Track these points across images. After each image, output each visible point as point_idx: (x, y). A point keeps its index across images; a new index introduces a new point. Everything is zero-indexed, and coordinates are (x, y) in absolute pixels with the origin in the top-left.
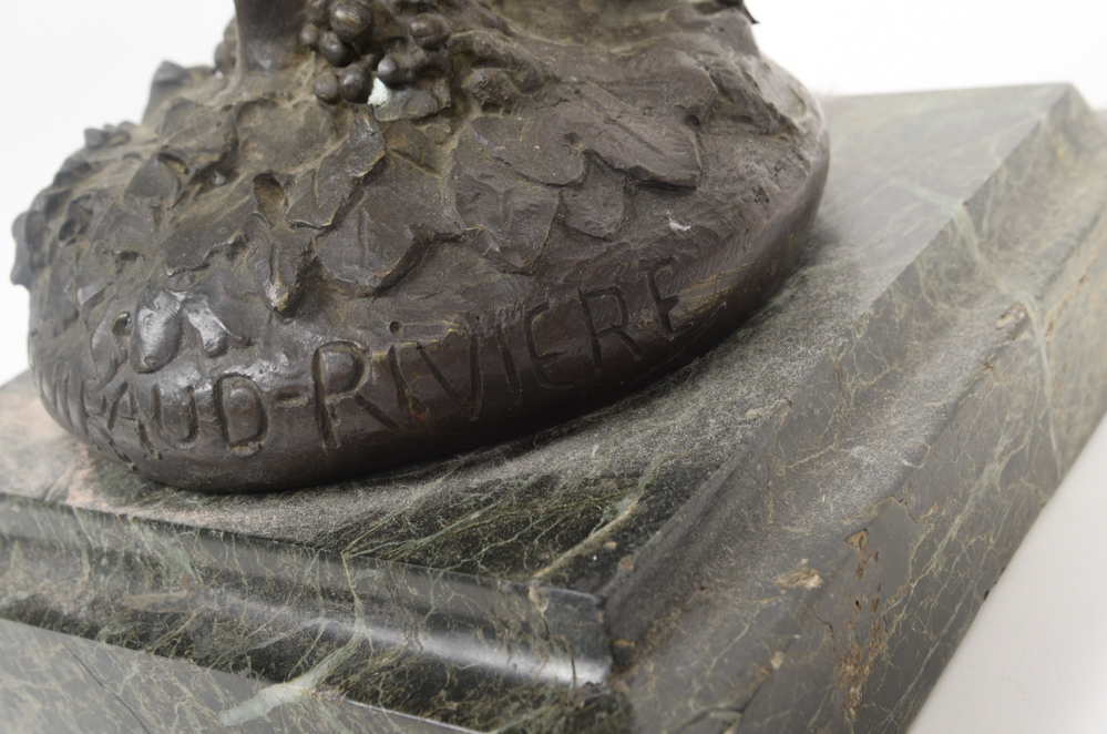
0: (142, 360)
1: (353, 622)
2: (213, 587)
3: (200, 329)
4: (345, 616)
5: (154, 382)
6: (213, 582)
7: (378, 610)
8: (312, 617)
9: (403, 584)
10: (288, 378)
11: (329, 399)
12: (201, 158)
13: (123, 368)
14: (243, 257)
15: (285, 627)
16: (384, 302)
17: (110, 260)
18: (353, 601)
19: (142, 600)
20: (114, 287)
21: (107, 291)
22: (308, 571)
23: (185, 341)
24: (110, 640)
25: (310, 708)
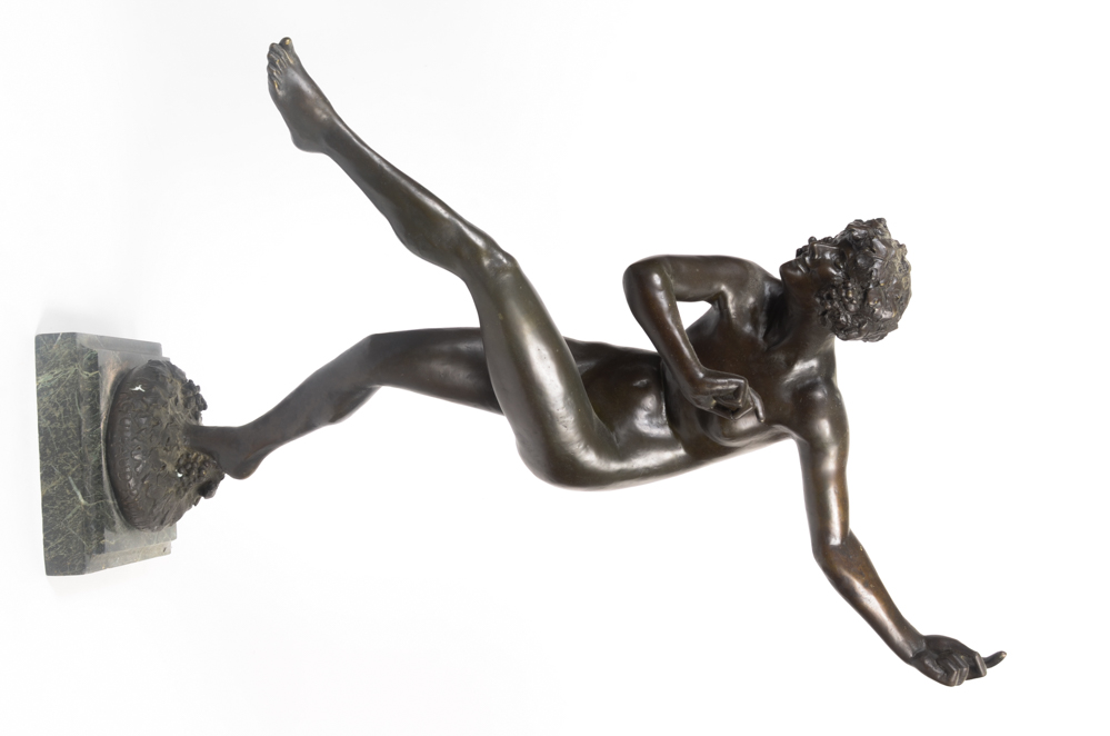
0: (133, 456)
3: (139, 468)
4: (93, 500)
5: (129, 459)
6: (93, 468)
7: (95, 508)
8: (92, 493)
11: (128, 492)
12: (169, 447)
13: (131, 449)
14: (152, 470)
15: (88, 489)
16: (145, 497)
17: (150, 435)
18: (95, 503)
19: (87, 450)
20: (145, 440)
21: (145, 438)
22: (99, 492)
23: (137, 462)
24: (80, 452)
25: (79, 503)
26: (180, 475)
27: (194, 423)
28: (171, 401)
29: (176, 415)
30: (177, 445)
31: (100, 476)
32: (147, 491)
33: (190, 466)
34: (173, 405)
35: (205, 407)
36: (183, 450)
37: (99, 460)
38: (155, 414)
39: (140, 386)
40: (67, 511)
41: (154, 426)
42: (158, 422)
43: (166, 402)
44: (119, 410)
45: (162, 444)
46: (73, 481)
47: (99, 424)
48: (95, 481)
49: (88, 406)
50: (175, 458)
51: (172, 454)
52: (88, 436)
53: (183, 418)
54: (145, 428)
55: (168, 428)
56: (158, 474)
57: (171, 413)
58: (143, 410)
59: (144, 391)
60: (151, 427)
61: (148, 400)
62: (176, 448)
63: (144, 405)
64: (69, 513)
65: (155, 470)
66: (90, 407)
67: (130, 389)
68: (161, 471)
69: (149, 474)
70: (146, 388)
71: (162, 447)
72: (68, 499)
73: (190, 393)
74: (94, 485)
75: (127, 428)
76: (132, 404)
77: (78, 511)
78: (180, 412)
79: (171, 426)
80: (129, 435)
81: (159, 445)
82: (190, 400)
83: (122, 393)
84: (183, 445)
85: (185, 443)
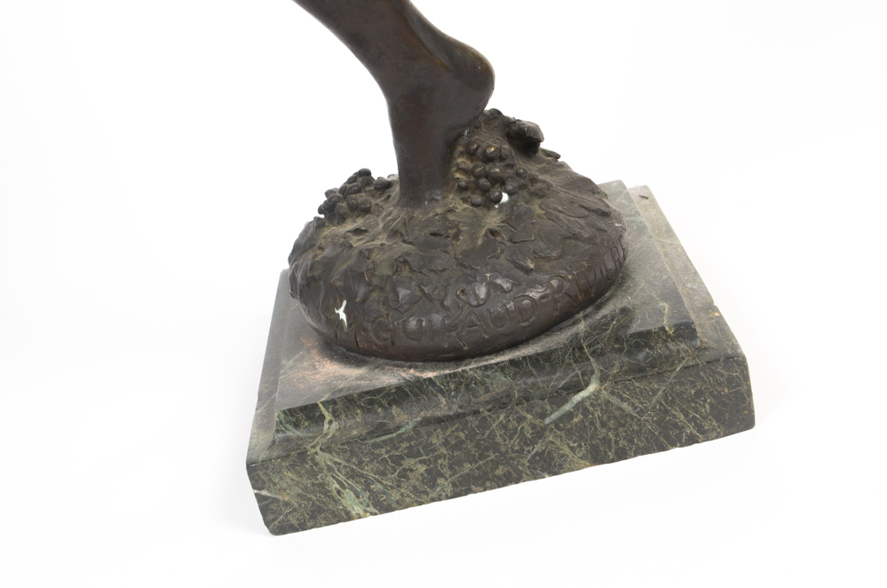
0: (480, 301)
1: (592, 366)
2: (519, 380)
3: (502, 284)
4: (587, 366)
5: (486, 308)
6: (518, 378)
7: (602, 358)
8: (572, 372)
10: (543, 292)
11: (556, 296)
12: (450, 231)
13: (465, 308)
14: (503, 257)
15: (563, 380)
16: (561, 260)
17: (432, 275)
18: (589, 359)
19: (484, 397)
20: (442, 283)
21: (439, 285)
22: (567, 356)
23: (492, 291)
24: (489, 411)
25: (597, 395)
26: (505, 197)
27: (396, 190)
28: (357, 242)
29: (385, 228)
30: (444, 216)
31: (534, 360)
32: (547, 259)
33: (483, 181)
34: (366, 237)
35: (365, 174)
36: (454, 200)
37: (501, 367)
38: (385, 271)
39: (336, 312)
40: (617, 413)
41: (412, 270)
42: (402, 262)
43: (361, 252)
44: (390, 344)
45: (446, 246)
46: (551, 413)
47: (427, 382)
48: (544, 368)
49: (394, 412)
50: (472, 214)
51: (464, 222)
52: (455, 400)
53: (390, 214)
54: (417, 288)
55: (411, 240)
56: (509, 244)
57: (382, 239)
58: (381, 299)
59: (345, 303)
60: (413, 277)
61: (361, 291)
62: (451, 217)
63: (372, 298)
64: (621, 409)
65: (502, 252)
66: (394, 407)
67: (345, 330)
68: (503, 238)
69: (513, 262)
70: (338, 300)
71: (453, 245)
72: (591, 416)
73: (341, 207)
74: (553, 370)
75: (424, 324)
76: (373, 322)
77: (613, 393)
78: (379, 220)
79: (407, 235)
80: (437, 318)
81: (448, 253)
82: (353, 204)
83: (357, 345)
84: (441, 203)
85: (436, 200)
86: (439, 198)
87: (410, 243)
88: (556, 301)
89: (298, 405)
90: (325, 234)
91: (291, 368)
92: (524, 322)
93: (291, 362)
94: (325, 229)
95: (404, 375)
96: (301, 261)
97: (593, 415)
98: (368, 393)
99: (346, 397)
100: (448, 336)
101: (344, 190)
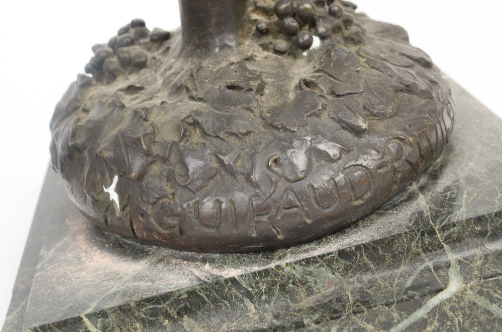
0: (299, 174)
1: (447, 256)
2: (351, 277)
3: (327, 150)
4: (441, 256)
5: (308, 183)
6: (350, 274)
7: (459, 245)
8: (421, 265)
9: (472, 227)
10: (379, 159)
11: (396, 164)
12: (252, 83)
13: (280, 184)
14: (325, 115)
15: (410, 275)
16: (397, 118)
17: (232, 140)
18: (443, 247)
19: (307, 302)
20: (247, 150)
21: (242, 153)
22: (414, 244)
23: (314, 159)
24: (317, 322)
25: (460, 296)
26: (316, 42)
27: (176, 42)
28: (131, 102)
29: (166, 83)
30: (241, 65)
31: (371, 248)
32: (381, 116)
34: (141, 96)
35: (139, 25)
36: (251, 46)
37: (327, 260)
38: (168, 136)
39: (105, 190)
40: (483, 318)
41: (204, 134)
42: (190, 124)
43: (136, 113)
44: (178, 233)
45: (249, 101)
46: (399, 322)
47: (230, 284)
48: (384, 260)
49: (185, 324)
50: (276, 64)
51: (268, 73)
52: (267, 306)
53: (170, 68)
54: (214, 158)
55: (201, 96)
56: (330, 98)
57: (163, 96)
58: (165, 174)
59: (116, 179)
60: (207, 143)
61: (137, 164)
62: (250, 66)
63: (151, 173)
64: (489, 312)
65: (324, 108)
66: (186, 318)
67: (118, 215)
68: (322, 91)
69: (340, 121)
70: (107, 174)
71: (257, 100)
72: (449, 323)
73: (111, 63)
74: (396, 261)
75: (224, 206)
76: (154, 204)
77: (480, 293)
78: (158, 75)
79: (196, 90)
80: (241, 197)
81: (252, 111)
82: (125, 58)
83: (134, 233)
84: (235, 50)
85: (229, 47)
86: (233, 44)
87: (200, 99)
88: (395, 171)
89: (54, 319)
90: (91, 94)
91: (51, 261)
92: (357, 199)
93: (51, 253)
94: (92, 88)
95: (197, 273)
96: (62, 127)
97: (452, 321)
98: (149, 300)
99: (120, 308)
100: (258, 222)
101: (115, 44)
